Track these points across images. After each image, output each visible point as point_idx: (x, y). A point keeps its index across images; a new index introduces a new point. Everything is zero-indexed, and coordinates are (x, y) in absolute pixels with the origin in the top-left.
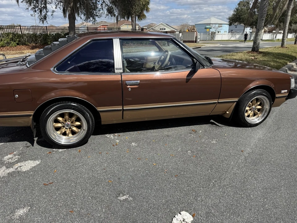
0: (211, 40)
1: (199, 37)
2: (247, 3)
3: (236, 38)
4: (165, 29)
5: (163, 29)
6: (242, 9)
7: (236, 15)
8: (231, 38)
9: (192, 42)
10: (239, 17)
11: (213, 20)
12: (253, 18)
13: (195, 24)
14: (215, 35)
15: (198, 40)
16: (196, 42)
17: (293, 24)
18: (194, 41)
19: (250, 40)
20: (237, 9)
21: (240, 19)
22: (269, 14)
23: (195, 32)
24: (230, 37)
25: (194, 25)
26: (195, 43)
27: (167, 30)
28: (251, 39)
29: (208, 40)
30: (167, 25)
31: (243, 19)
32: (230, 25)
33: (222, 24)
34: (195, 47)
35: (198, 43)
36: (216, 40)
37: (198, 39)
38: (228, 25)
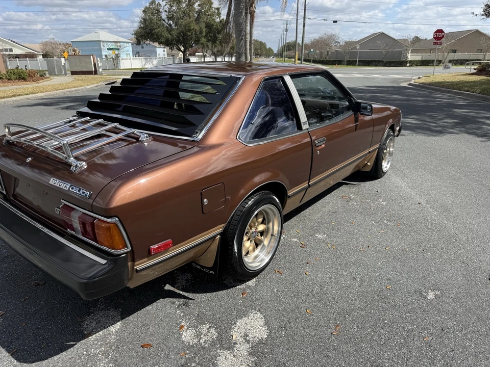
0: (115, 69)
1: (100, 65)
2: (157, 10)
3: (153, 64)
4: (11, 50)
5: (6, 50)
6: (151, 20)
7: (146, 29)
8: (145, 64)
9: (90, 73)
10: (151, 32)
11: (104, 36)
12: (171, 34)
13: (72, 42)
14: (120, 61)
15: (101, 70)
16: (96, 72)
18: (92, 71)
20: (144, 19)
21: (152, 35)
22: (193, 29)
23: (92, 56)
24: (144, 63)
25: (70, 43)
26: (95, 74)
27: (17, 51)
29: (109, 70)
30: (13, 42)
31: (157, 35)
32: (138, 43)
33: (120, 42)
34: (108, 83)
35: (101, 74)
36: (122, 68)
37: (99, 69)
38: (130, 44)
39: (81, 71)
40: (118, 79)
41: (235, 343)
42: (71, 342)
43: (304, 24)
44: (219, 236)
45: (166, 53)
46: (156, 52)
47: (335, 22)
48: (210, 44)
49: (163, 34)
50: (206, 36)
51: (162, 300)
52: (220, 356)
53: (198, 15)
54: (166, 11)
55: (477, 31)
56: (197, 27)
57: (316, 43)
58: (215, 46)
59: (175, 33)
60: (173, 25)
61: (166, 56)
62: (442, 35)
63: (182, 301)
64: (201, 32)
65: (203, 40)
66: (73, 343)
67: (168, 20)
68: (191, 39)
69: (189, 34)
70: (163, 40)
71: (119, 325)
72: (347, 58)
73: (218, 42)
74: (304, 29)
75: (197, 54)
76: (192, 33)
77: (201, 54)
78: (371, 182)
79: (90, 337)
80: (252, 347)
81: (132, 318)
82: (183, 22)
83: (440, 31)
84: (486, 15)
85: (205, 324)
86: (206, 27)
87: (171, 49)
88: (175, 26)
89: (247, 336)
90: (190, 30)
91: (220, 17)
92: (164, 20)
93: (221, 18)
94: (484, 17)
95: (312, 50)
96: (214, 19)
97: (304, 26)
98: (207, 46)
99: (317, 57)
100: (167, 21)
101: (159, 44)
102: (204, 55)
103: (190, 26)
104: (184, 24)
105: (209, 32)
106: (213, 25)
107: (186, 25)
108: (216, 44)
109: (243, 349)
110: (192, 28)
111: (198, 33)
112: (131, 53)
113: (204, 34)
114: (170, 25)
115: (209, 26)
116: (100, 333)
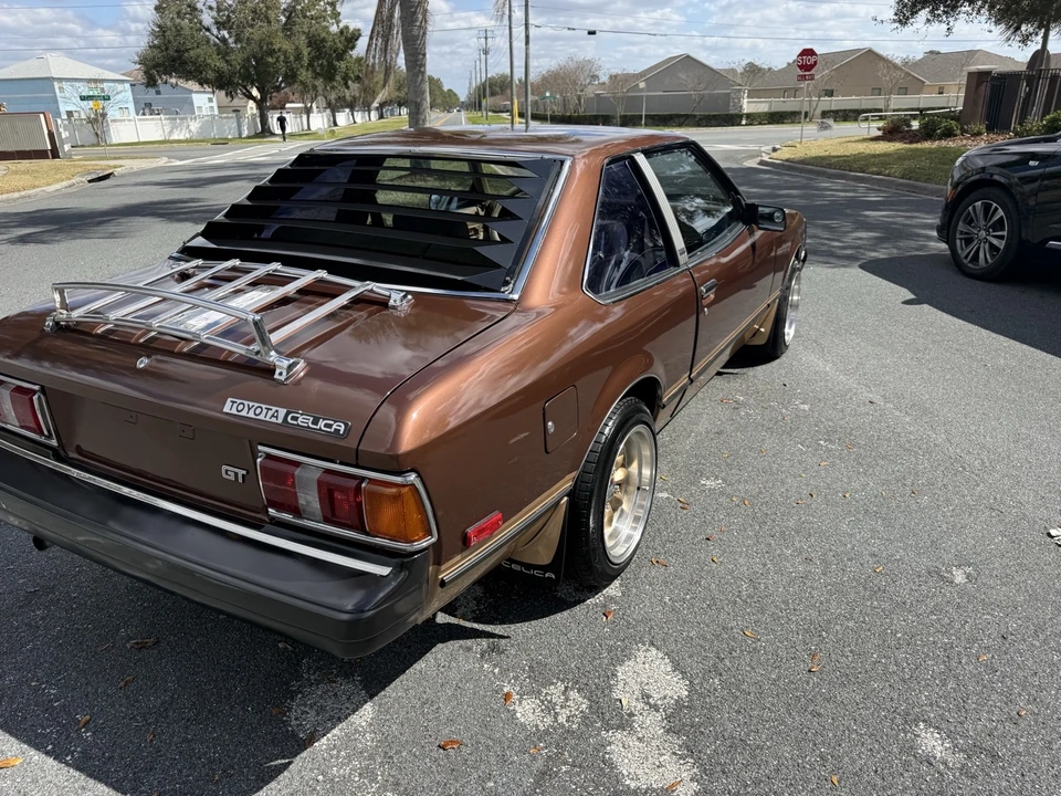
0: (98, 145)
1: (63, 136)
2: (189, 6)
3: (190, 131)
6: (179, 29)
7: (167, 49)
8: (171, 132)
9: (41, 155)
10: (180, 58)
11: (58, 66)
12: (227, 61)
14: (108, 126)
15: (67, 147)
16: (55, 154)
17: (350, 82)
18: (46, 151)
19: (240, 137)
20: (159, 26)
21: (184, 63)
22: (279, 50)
23: (42, 116)
24: (167, 129)
26: (54, 157)
28: (245, 134)
29: (83, 146)
31: (194, 63)
32: (151, 82)
33: (101, 81)
34: (94, 177)
35: (69, 157)
36: (114, 141)
37: (62, 143)
38: (127, 86)
39: (18, 152)
40: (115, 167)
41: (631, 715)
42: (277, 759)
43: (527, 37)
44: (566, 498)
45: (215, 104)
46: (192, 103)
47: (592, 33)
48: (319, 83)
49: (209, 61)
50: (311, 65)
51: (440, 646)
52: (610, 744)
53: (289, 18)
54: (211, 8)
55: (870, 52)
56: (287, 46)
57: (553, 80)
58: (333, 88)
59: (237, 59)
60: (231, 41)
61: (216, 112)
62: (813, 60)
63: (484, 642)
64: (298, 57)
65: (305, 75)
66: (283, 761)
67: (219, 29)
68: (277, 72)
69: (270, 60)
70: (211, 75)
71: (368, 710)
72: (620, 111)
73: (338, 78)
74: (527, 49)
75: (288, 105)
76: (277, 59)
77: (300, 105)
78: (764, 367)
79: (316, 744)
80: (668, 718)
81: (394, 691)
82: (257, 32)
83: (808, 52)
84: (900, 21)
85: (552, 684)
86: (309, 45)
87: (230, 95)
88: (236, 42)
89: (649, 697)
90: (271, 52)
91: (338, 22)
92: (208, 30)
93: (341, 25)
94: (897, 24)
95: (548, 94)
96: (327, 27)
97: (527, 43)
98: (315, 87)
99: (558, 110)
100: (215, 31)
101: (201, 84)
102: (306, 107)
103: (272, 44)
104: (256, 37)
105: (318, 58)
106: (324, 40)
107: (261, 40)
108: (335, 83)
109: (651, 723)
110: (276, 47)
111: (292, 58)
112: (131, 106)
113: (306, 61)
114: (224, 40)
115: (316, 43)
116: (335, 731)
